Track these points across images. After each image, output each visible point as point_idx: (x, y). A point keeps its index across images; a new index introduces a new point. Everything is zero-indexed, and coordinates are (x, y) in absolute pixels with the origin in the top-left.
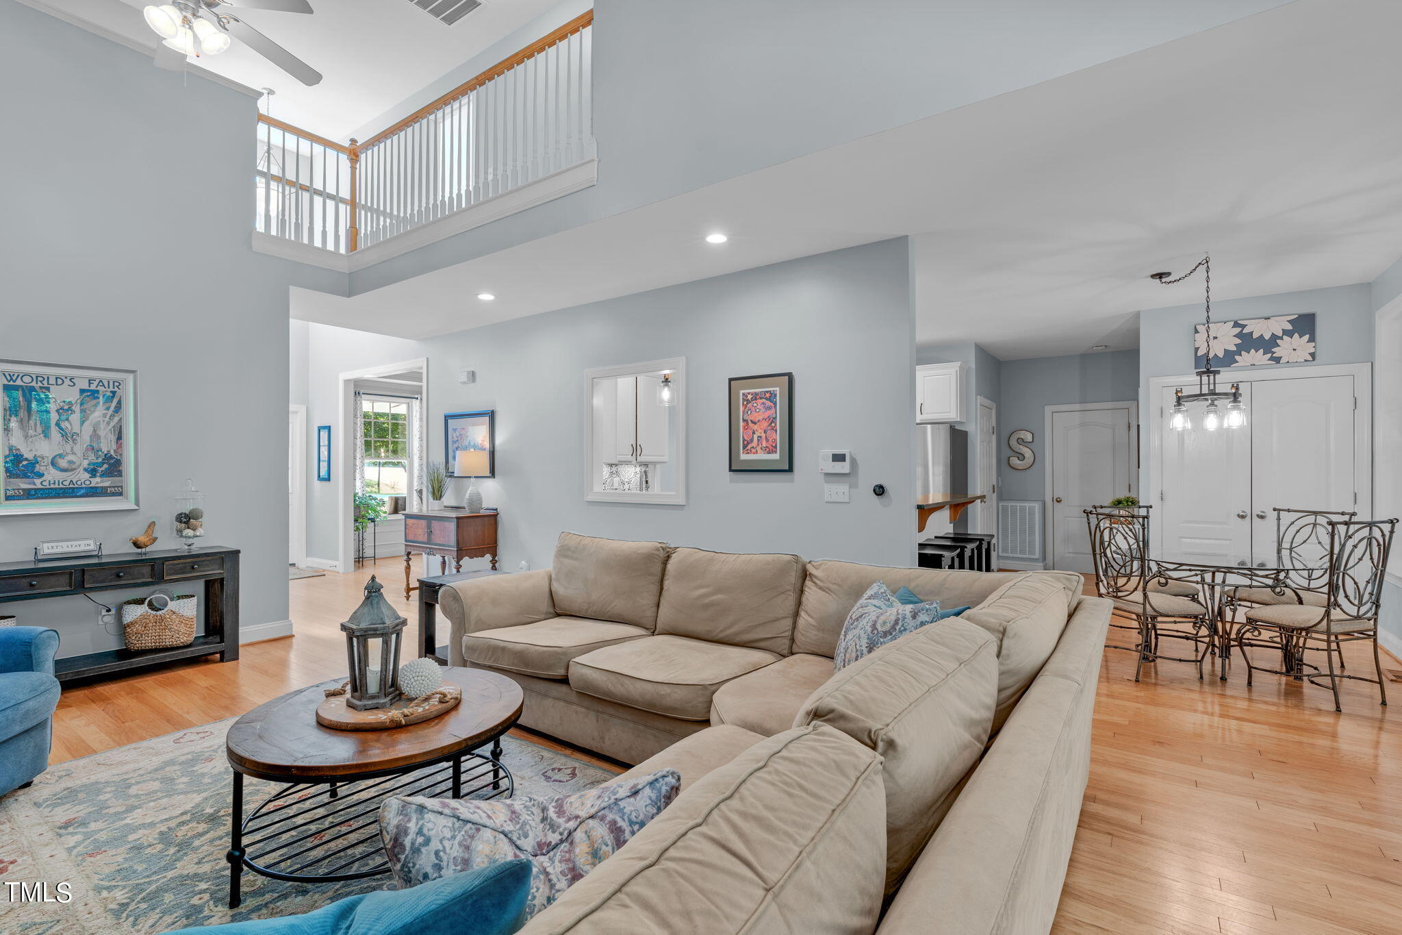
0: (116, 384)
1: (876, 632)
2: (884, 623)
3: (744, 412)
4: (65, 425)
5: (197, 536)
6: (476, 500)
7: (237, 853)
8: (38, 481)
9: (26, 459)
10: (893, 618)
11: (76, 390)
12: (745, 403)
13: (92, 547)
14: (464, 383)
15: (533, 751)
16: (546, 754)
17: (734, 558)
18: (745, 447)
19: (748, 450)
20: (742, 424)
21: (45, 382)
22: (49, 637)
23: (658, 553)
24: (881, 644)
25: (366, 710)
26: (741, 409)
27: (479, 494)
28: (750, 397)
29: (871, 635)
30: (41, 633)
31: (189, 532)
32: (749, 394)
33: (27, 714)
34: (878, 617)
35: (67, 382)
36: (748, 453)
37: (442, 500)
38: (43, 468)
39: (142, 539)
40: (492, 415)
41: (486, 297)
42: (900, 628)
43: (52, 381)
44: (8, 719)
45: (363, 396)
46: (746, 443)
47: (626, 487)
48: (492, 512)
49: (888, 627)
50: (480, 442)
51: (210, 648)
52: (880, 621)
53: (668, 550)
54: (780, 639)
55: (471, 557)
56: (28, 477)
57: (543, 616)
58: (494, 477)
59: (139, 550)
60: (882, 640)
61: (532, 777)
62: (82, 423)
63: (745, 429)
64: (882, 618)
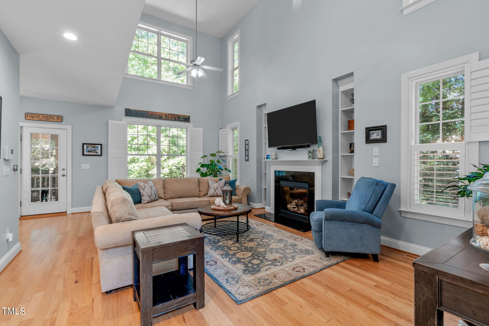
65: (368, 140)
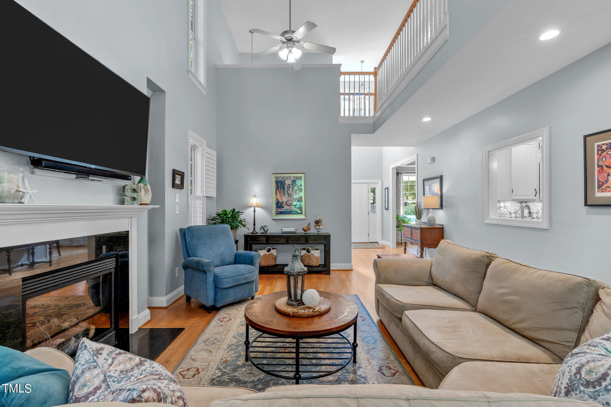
0: (300, 178)
1: (578, 376)
2: (590, 372)
3: (598, 160)
4: (289, 191)
5: (320, 229)
6: (432, 220)
7: (247, 343)
8: (283, 209)
9: (280, 202)
10: (602, 370)
11: (291, 181)
12: (600, 152)
13: (294, 230)
14: (430, 163)
15: (387, 352)
16: (392, 357)
17: (534, 271)
18: (599, 187)
19: (603, 189)
20: (596, 169)
21: (284, 179)
22: (258, 256)
23: (483, 259)
24: (580, 392)
25: (289, 305)
26: (596, 157)
27: (434, 217)
28: (604, 147)
29: (573, 377)
30: (256, 255)
31: (318, 227)
32: (603, 144)
33: (245, 278)
34: (588, 362)
35: (289, 178)
36: (603, 192)
37: (421, 219)
38: (284, 205)
39: (305, 229)
40: (441, 178)
41: (427, 119)
42: (606, 386)
43: (286, 179)
44: (240, 278)
45: (403, 174)
46: (600, 183)
47: (513, 215)
48: (441, 227)
49: (593, 377)
50: (437, 192)
51: (321, 269)
52: (587, 367)
53: (491, 258)
54: (561, 346)
55: (429, 248)
56: (281, 208)
57: (425, 284)
58: (442, 209)
59: (305, 232)
60: (582, 388)
61: (374, 366)
62: (292, 190)
63: (599, 172)
64: (592, 365)
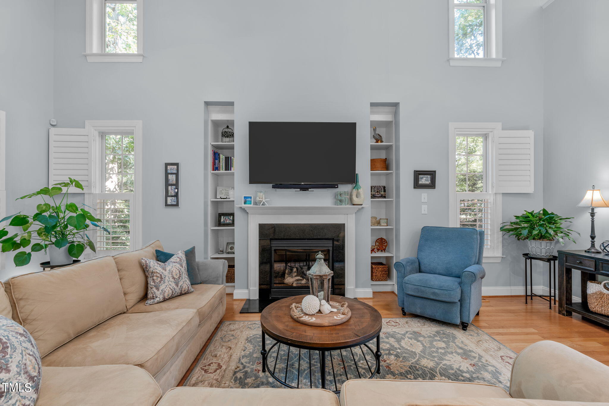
65: (417, 185)
